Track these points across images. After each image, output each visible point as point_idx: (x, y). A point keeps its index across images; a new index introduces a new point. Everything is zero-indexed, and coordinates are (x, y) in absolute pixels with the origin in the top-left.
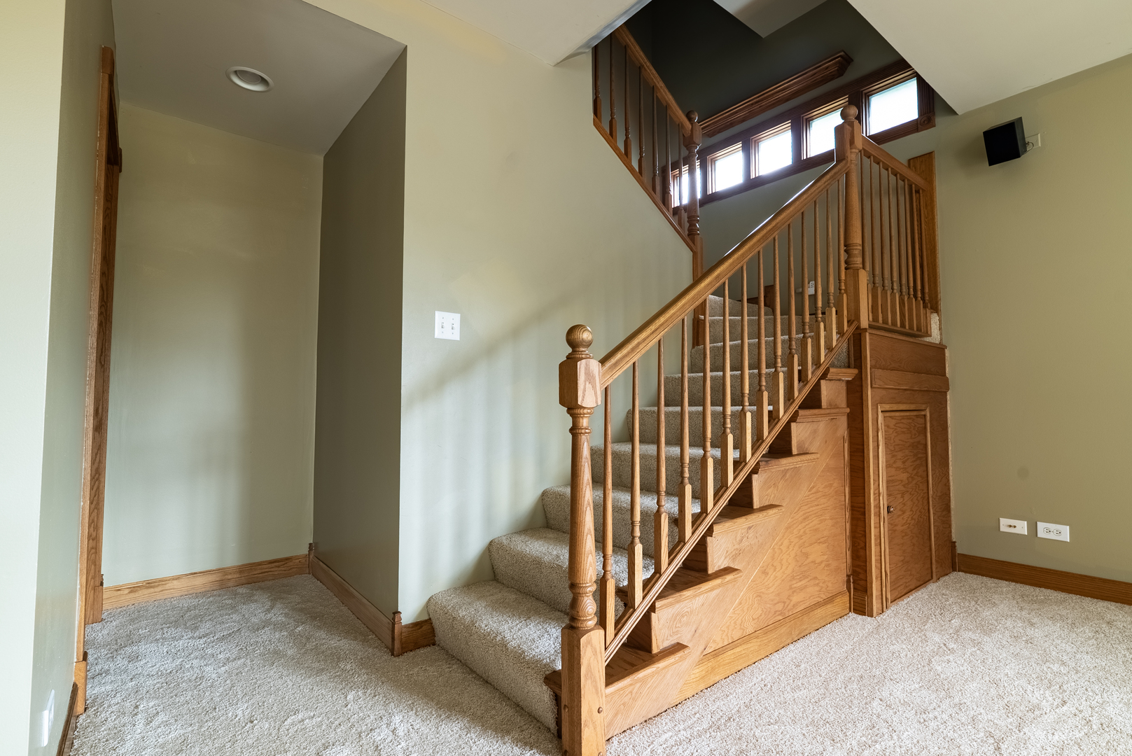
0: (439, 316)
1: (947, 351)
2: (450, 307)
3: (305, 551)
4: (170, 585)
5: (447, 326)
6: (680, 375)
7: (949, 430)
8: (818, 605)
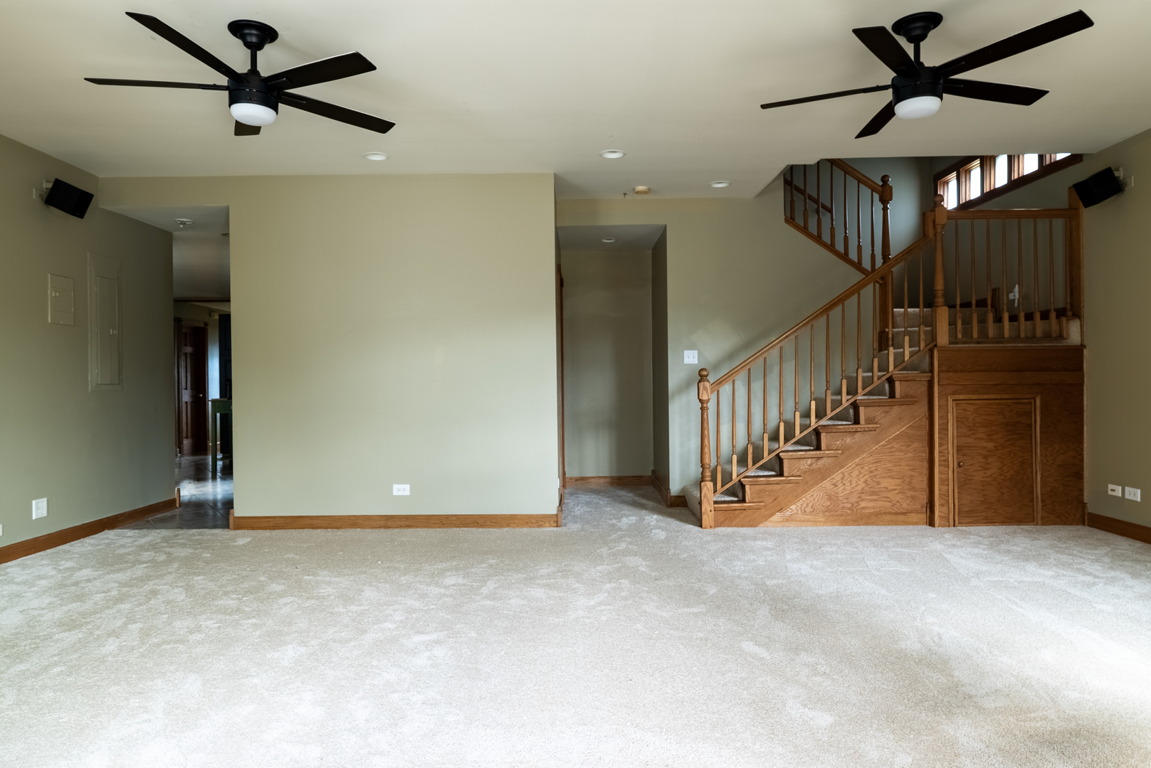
0: (686, 352)
1: (1085, 352)
2: (692, 347)
3: (649, 473)
4: (590, 480)
5: (691, 358)
6: (856, 375)
7: (1085, 414)
8: (890, 513)
